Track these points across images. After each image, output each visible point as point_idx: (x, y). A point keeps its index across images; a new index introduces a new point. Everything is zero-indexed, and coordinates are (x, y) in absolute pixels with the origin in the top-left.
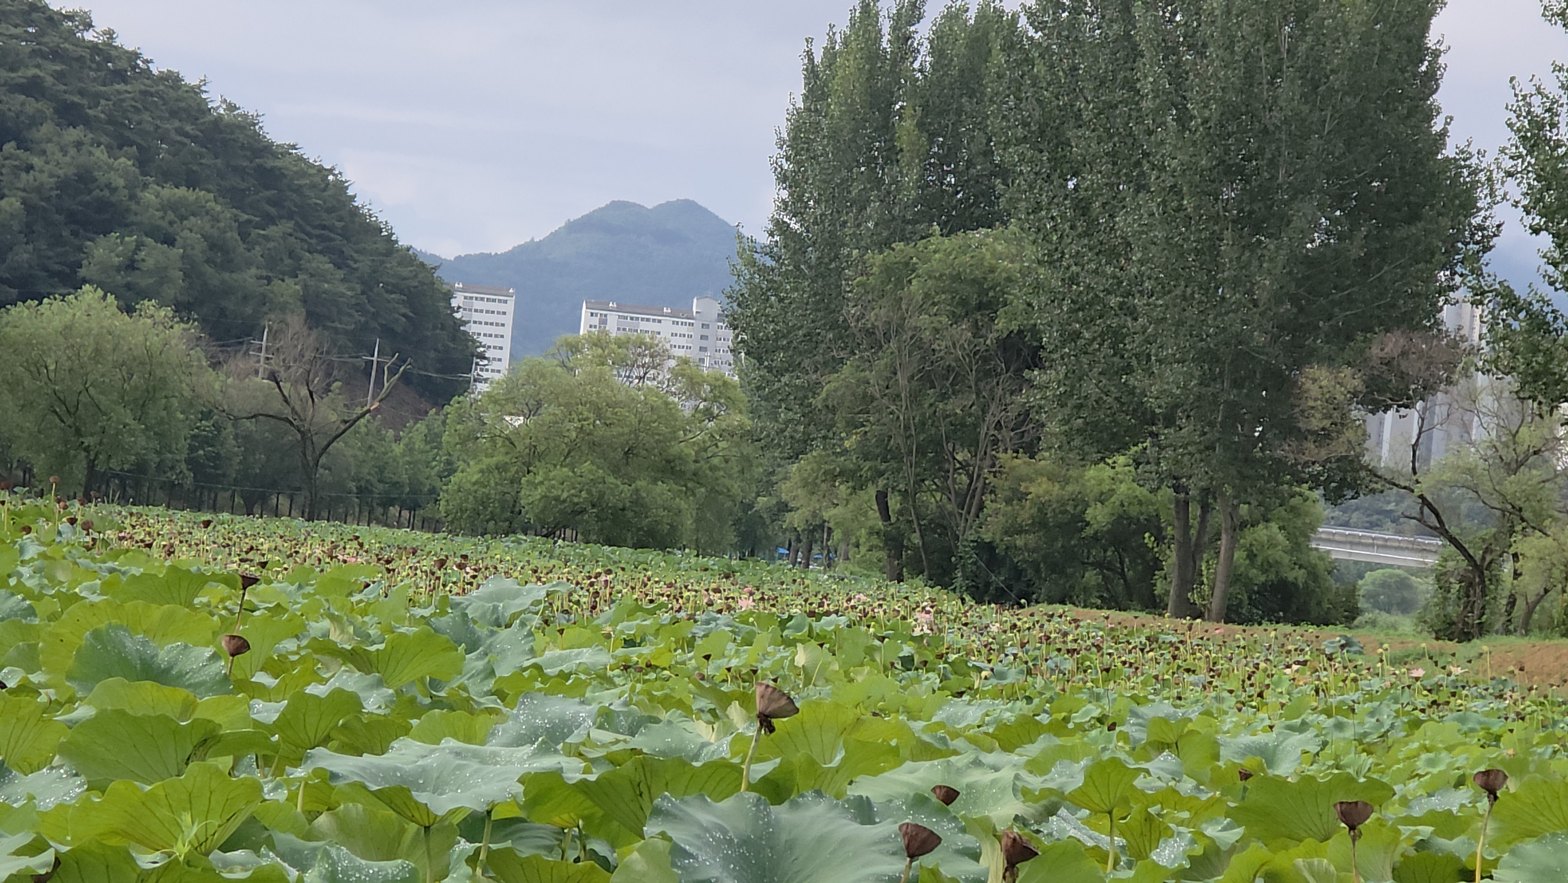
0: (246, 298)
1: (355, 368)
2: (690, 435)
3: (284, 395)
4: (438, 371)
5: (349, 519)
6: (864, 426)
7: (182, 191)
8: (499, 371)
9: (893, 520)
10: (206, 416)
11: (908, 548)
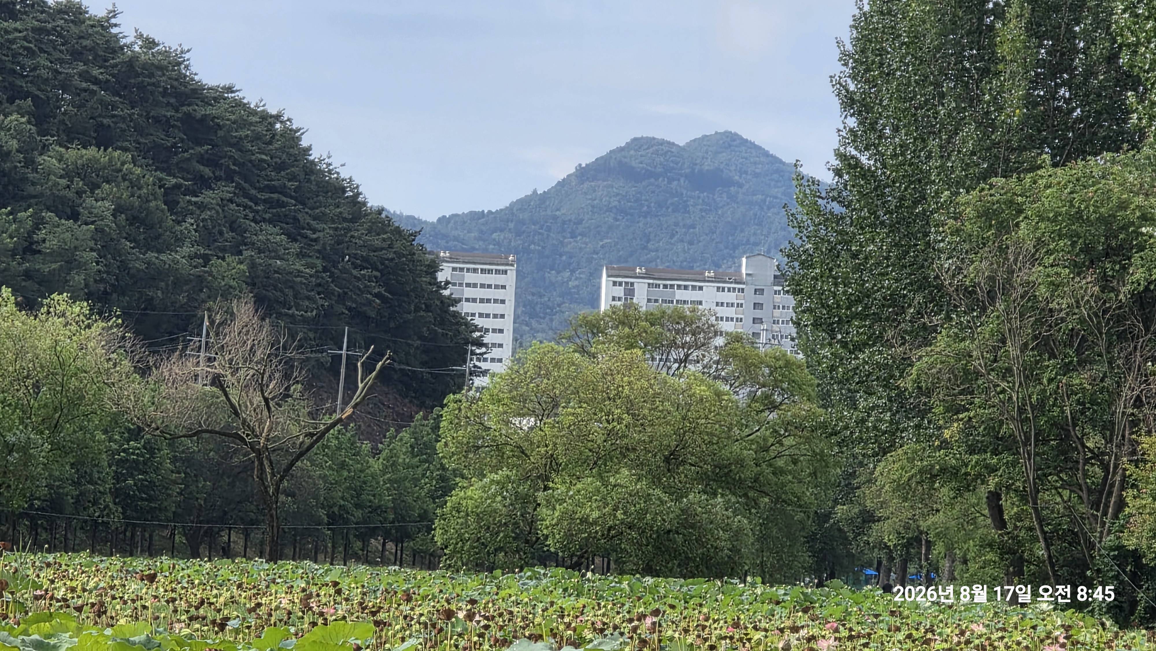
0: (179, 283)
1: (320, 364)
2: (747, 431)
3: (232, 406)
4: (424, 364)
5: (320, 557)
6: (968, 410)
7: (92, 152)
8: (500, 360)
9: (1010, 527)
10: (136, 433)
11: (1030, 562)
